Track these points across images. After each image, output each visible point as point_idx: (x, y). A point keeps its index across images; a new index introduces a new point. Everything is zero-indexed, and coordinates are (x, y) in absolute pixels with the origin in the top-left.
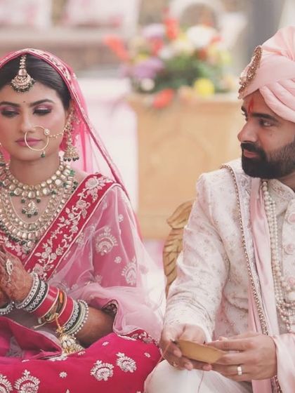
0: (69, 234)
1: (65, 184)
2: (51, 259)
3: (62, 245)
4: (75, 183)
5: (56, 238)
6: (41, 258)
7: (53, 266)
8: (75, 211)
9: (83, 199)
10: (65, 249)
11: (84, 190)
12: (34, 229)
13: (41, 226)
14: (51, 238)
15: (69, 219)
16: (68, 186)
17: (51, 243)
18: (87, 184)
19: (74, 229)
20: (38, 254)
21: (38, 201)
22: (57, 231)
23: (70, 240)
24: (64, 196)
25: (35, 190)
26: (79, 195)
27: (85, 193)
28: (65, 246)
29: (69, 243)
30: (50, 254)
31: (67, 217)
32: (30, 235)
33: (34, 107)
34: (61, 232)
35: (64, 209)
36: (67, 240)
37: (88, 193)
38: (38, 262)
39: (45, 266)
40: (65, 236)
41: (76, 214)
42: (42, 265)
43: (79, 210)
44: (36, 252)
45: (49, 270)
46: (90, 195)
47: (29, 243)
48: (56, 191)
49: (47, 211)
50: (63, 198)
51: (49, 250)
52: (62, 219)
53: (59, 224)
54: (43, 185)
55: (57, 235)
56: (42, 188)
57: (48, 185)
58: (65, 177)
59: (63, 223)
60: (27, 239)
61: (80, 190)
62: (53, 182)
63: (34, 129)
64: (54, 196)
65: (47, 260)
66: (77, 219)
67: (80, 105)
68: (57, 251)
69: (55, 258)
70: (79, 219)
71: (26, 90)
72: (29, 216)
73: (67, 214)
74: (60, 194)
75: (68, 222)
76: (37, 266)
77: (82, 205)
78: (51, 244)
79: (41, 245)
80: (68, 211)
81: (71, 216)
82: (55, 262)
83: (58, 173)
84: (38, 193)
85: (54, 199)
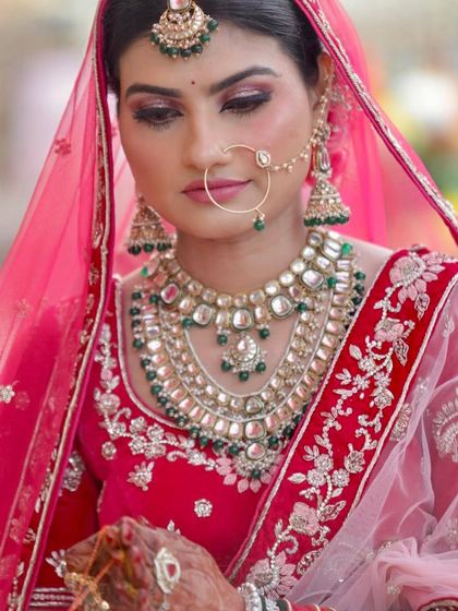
0: (372, 413)
1: (331, 282)
2: (334, 488)
3: (359, 444)
4: (357, 276)
5: (339, 427)
6: (306, 485)
7: (343, 504)
8: (375, 350)
9: (390, 314)
10: (369, 455)
11: (389, 291)
12: (260, 411)
13: (279, 399)
14: (326, 429)
15: (363, 373)
16: (339, 287)
17: (326, 442)
18: (394, 274)
19: (383, 396)
20: (297, 478)
21: (263, 335)
22: (337, 410)
23: (378, 429)
24: (333, 312)
25: (250, 307)
26: (378, 305)
27: (394, 300)
28: (368, 445)
29: (376, 437)
30: (331, 473)
31: (355, 370)
32: (250, 427)
33: (221, 94)
34: (349, 411)
35: (346, 349)
36: (370, 429)
37: (402, 296)
38: (302, 499)
39: (322, 507)
40: (362, 419)
41: (379, 357)
42: (313, 504)
43: (387, 345)
44: (290, 472)
45: (334, 517)
46: (408, 299)
47: (252, 448)
48: (307, 301)
49: (290, 358)
50: (330, 319)
51: (324, 462)
52: (345, 377)
53: (339, 392)
54: (272, 290)
55: (340, 419)
56: (270, 297)
57: (285, 288)
58: (327, 262)
59: (349, 387)
60: (244, 439)
61: (378, 293)
62: (299, 278)
63: (227, 156)
64: (304, 316)
65: (324, 489)
66: (384, 370)
67: (348, 67)
68: (347, 463)
69: (346, 483)
70: (390, 369)
71: (194, 49)
72: (243, 377)
73: (356, 361)
74: (320, 308)
75: (362, 383)
76: (300, 510)
77: (390, 330)
78: (329, 446)
79: (300, 452)
80: (355, 352)
81: (367, 364)
82: (349, 493)
83: (308, 252)
84: (258, 312)
85: (307, 324)
